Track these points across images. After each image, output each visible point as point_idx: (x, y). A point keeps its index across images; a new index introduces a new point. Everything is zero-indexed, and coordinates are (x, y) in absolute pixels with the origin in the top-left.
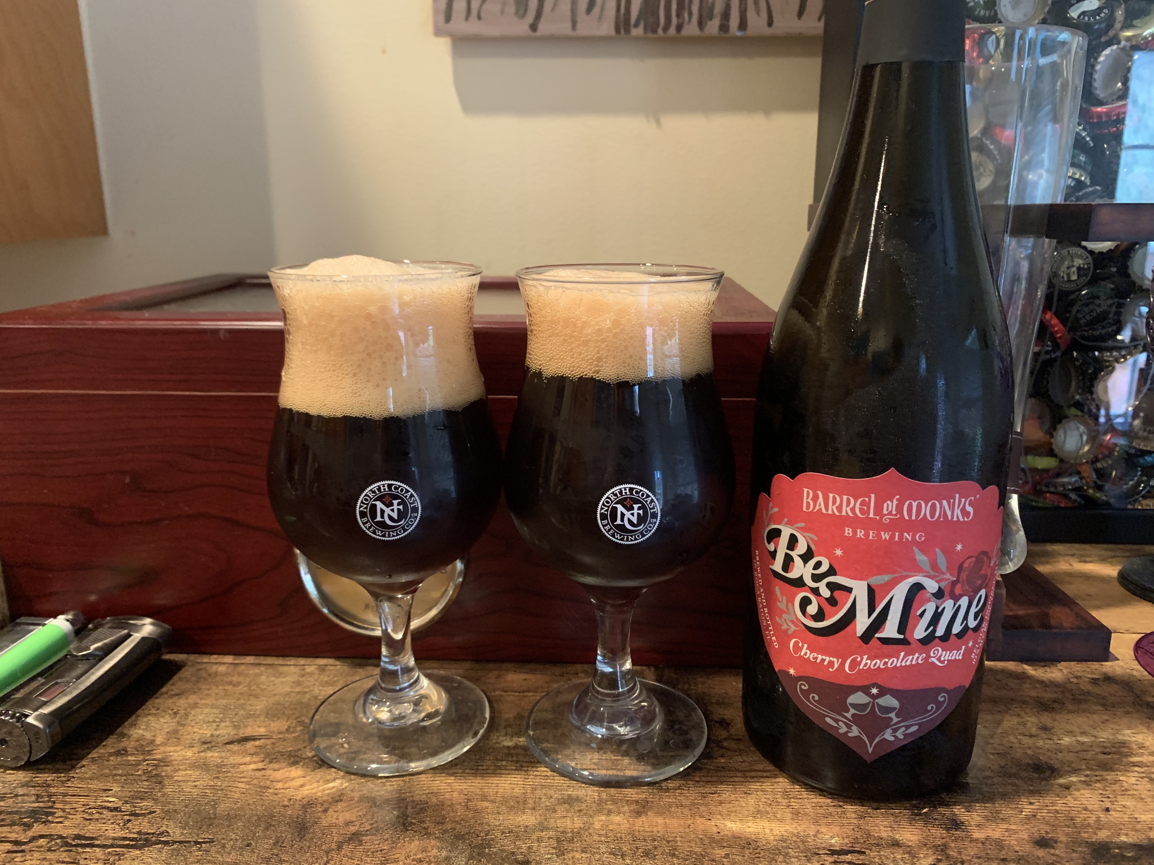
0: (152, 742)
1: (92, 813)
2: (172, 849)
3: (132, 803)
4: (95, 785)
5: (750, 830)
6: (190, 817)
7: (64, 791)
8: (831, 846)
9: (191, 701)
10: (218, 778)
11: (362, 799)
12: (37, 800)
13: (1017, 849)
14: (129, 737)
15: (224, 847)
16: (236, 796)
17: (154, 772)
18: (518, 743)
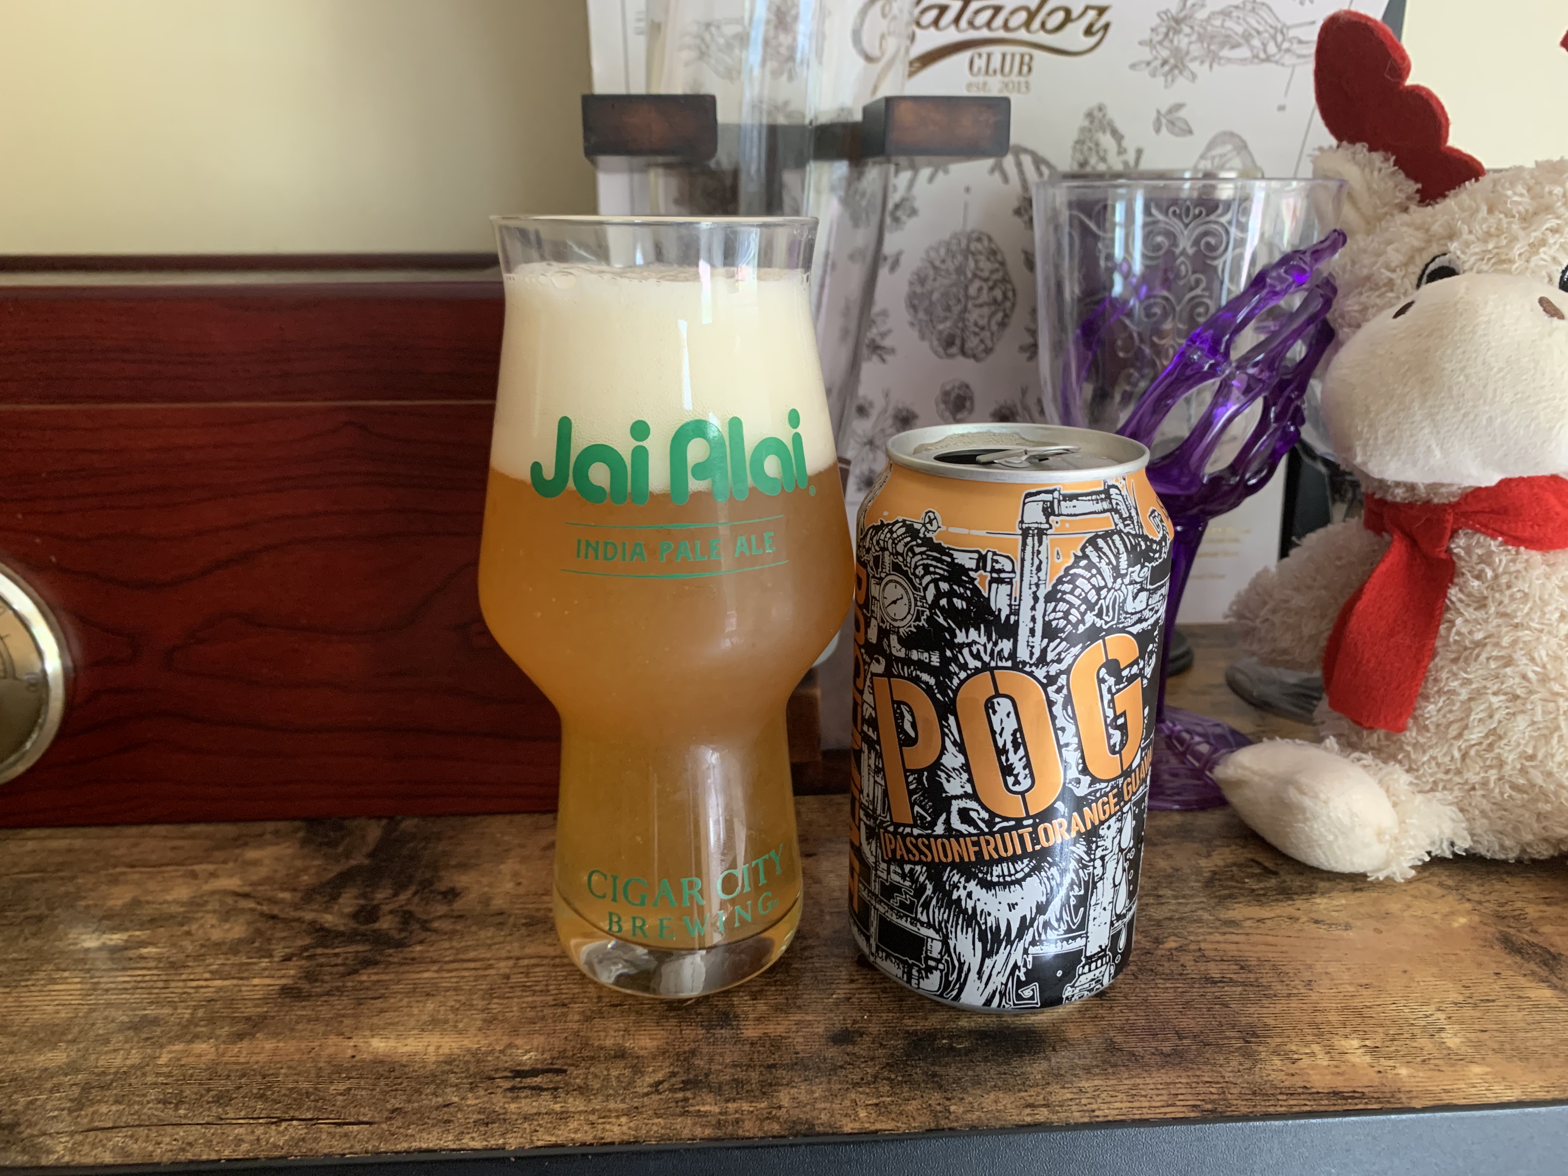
5: (405, 1049)
8: (519, 1065)
13: (799, 1048)
18: (109, 943)
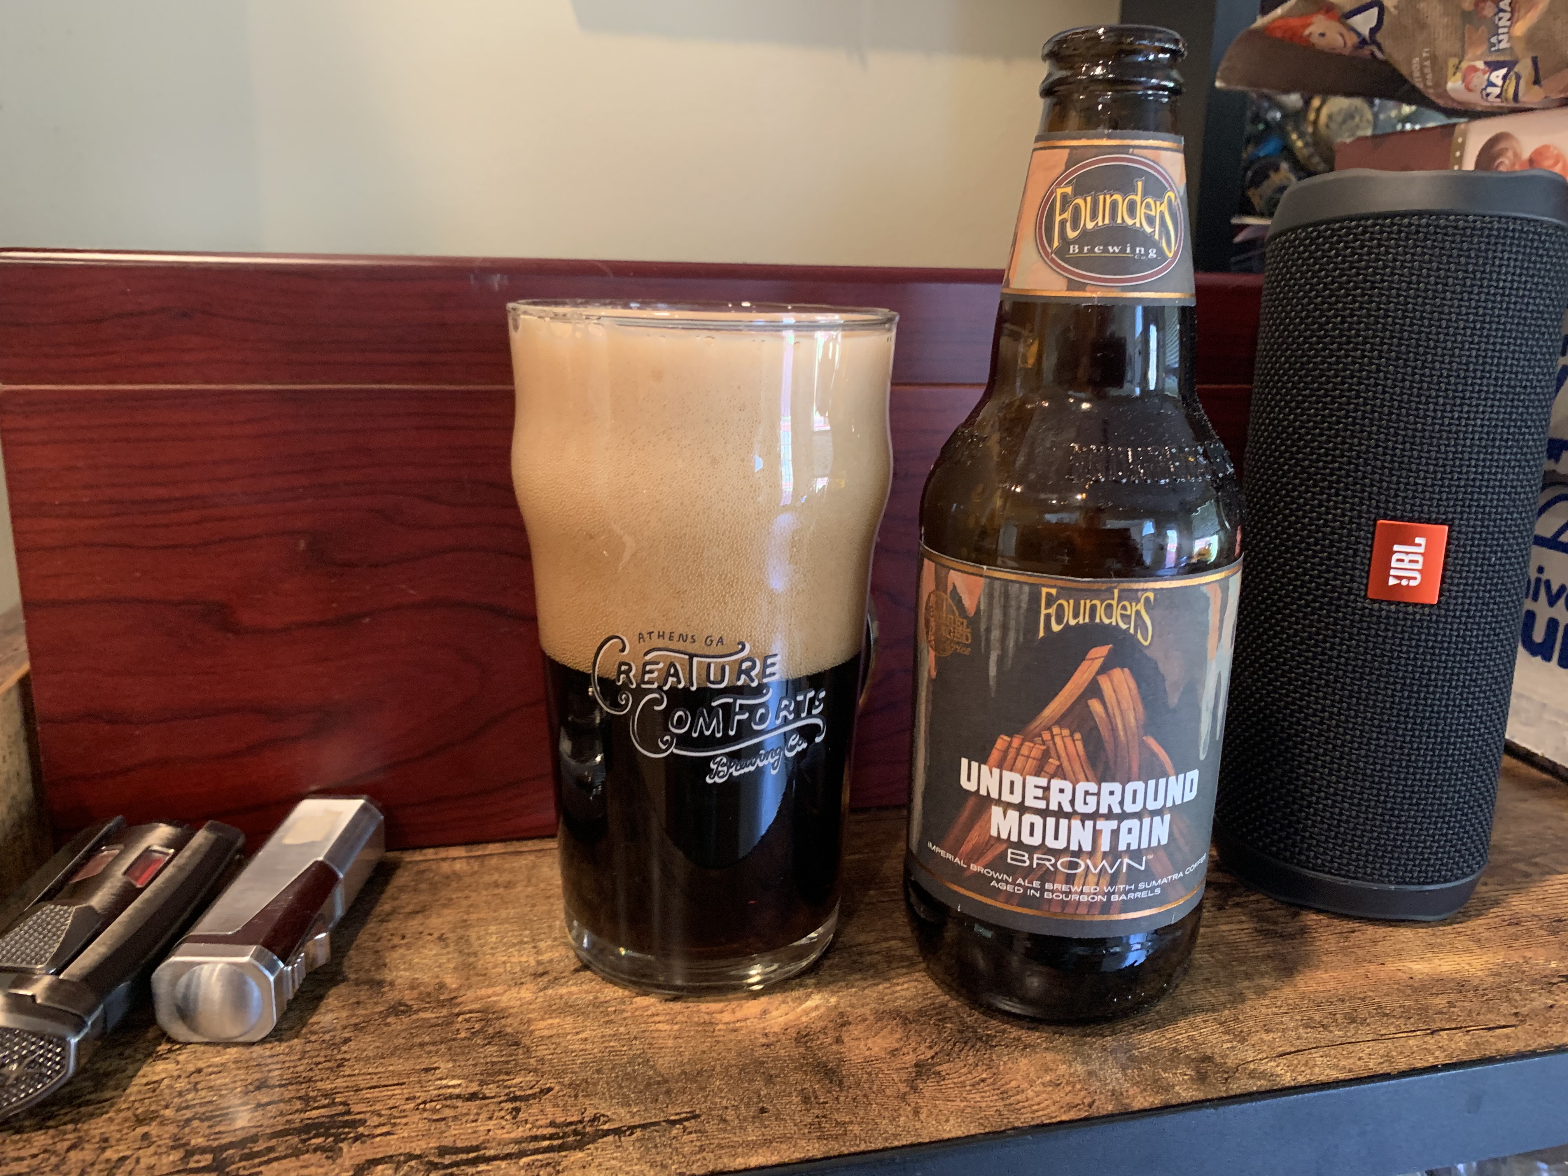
0: (441, 986)
1: (435, 1111)
2: (638, 1140)
3: (494, 1082)
4: (399, 1065)
6: (621, 1087)
7: (350, 1084)
9: (449, 918)
10: (611, 1022)
11: (880, 1016)
12: (307, 1105)
14: (392, 984)
15: (724, 1121)
16: (670, 1043)
17: (491, 1030)
